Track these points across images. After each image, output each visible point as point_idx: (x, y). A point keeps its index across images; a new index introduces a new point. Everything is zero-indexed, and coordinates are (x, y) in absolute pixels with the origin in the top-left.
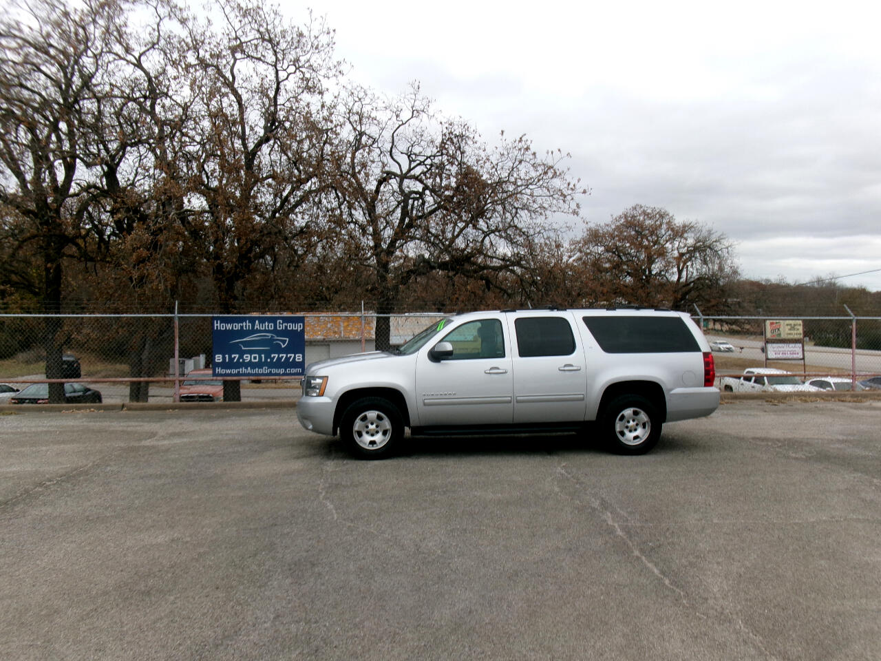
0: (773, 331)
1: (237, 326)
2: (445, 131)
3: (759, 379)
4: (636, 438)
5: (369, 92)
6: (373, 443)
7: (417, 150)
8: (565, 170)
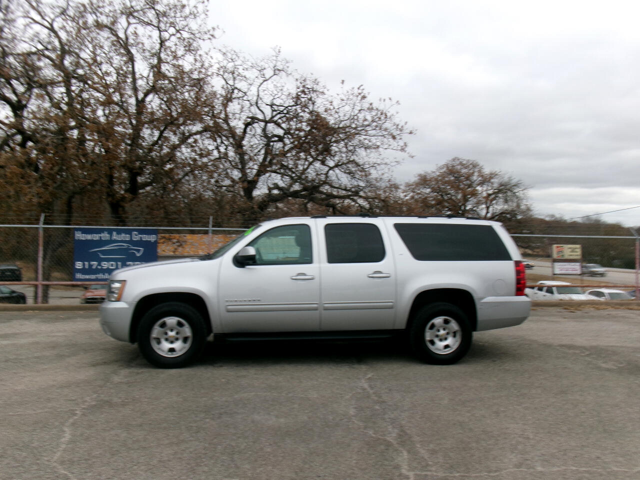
0: (559, 252)
1: (96, 237)
2: (299, 85)
3: (550, 290)
4: (447, 347)
5: (239, 55)
6: (172, 350)
7: (277, 102)
8: (395, 114)
